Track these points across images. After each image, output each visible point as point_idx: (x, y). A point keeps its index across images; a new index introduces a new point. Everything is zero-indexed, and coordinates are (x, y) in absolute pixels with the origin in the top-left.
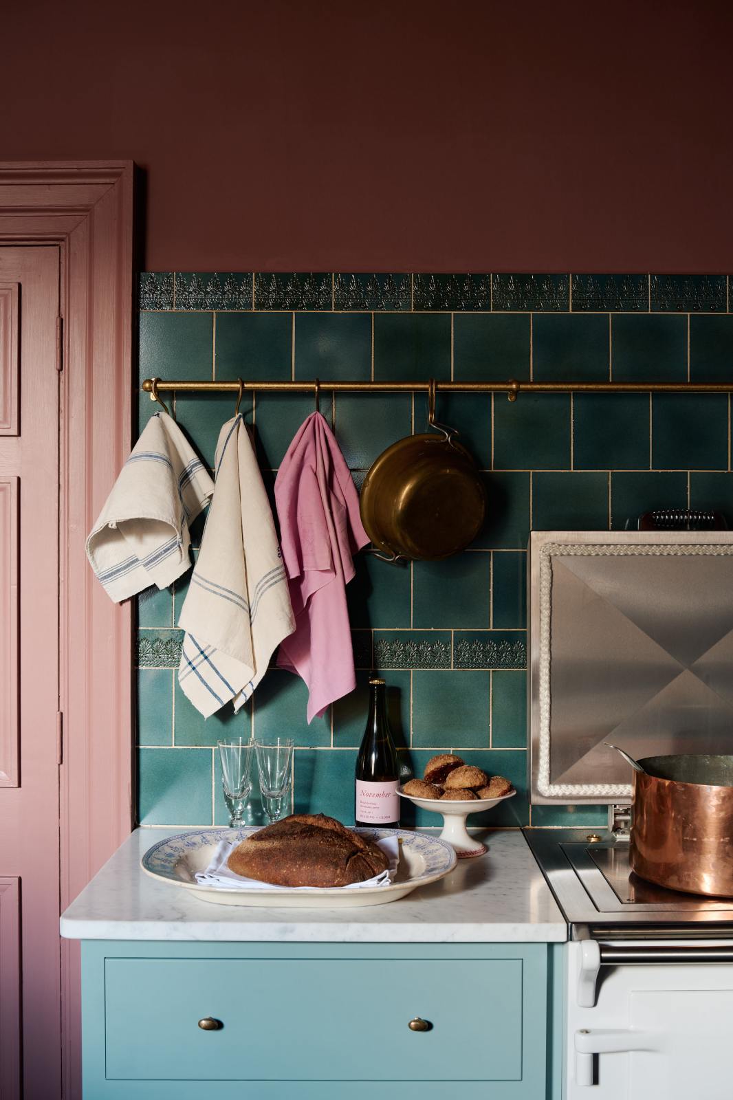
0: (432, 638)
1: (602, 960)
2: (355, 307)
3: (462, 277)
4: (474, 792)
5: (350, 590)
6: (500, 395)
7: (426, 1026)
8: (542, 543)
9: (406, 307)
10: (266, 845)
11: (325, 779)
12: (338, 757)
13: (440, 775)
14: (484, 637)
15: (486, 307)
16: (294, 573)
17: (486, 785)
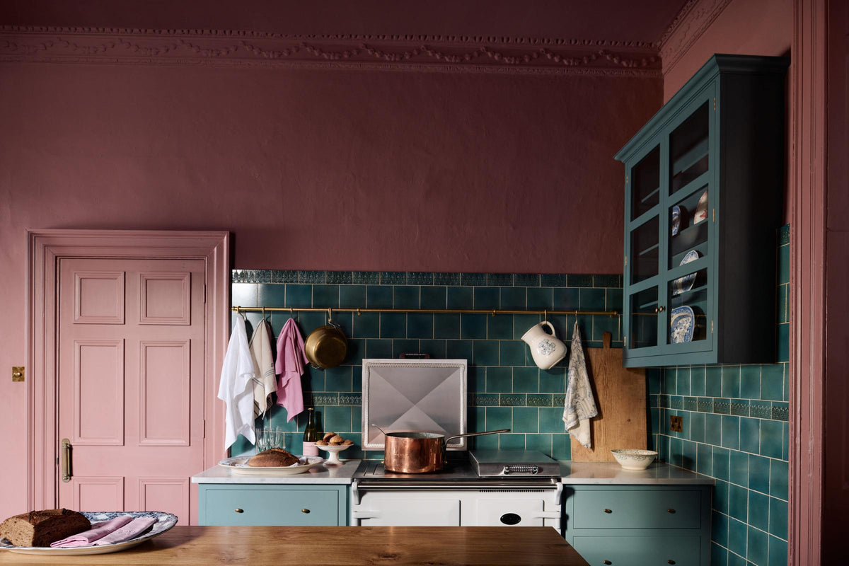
0: (332, 395)
1: (358, 488)
2: (306, 282)
3: (343, 272)
4: (338, 444)
5: (302, 378)
6: (355, 313)
7: (308, 512)
8: (366, 362)
9: (324, 282)
10: (260, 456)
11: (295, 442)
12: (299, 435)
13: (328, 439)
14: (349, 395)
15: (351, 283)
16: (278, 372)
17: (343, 442)
